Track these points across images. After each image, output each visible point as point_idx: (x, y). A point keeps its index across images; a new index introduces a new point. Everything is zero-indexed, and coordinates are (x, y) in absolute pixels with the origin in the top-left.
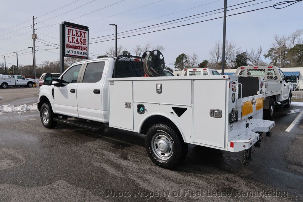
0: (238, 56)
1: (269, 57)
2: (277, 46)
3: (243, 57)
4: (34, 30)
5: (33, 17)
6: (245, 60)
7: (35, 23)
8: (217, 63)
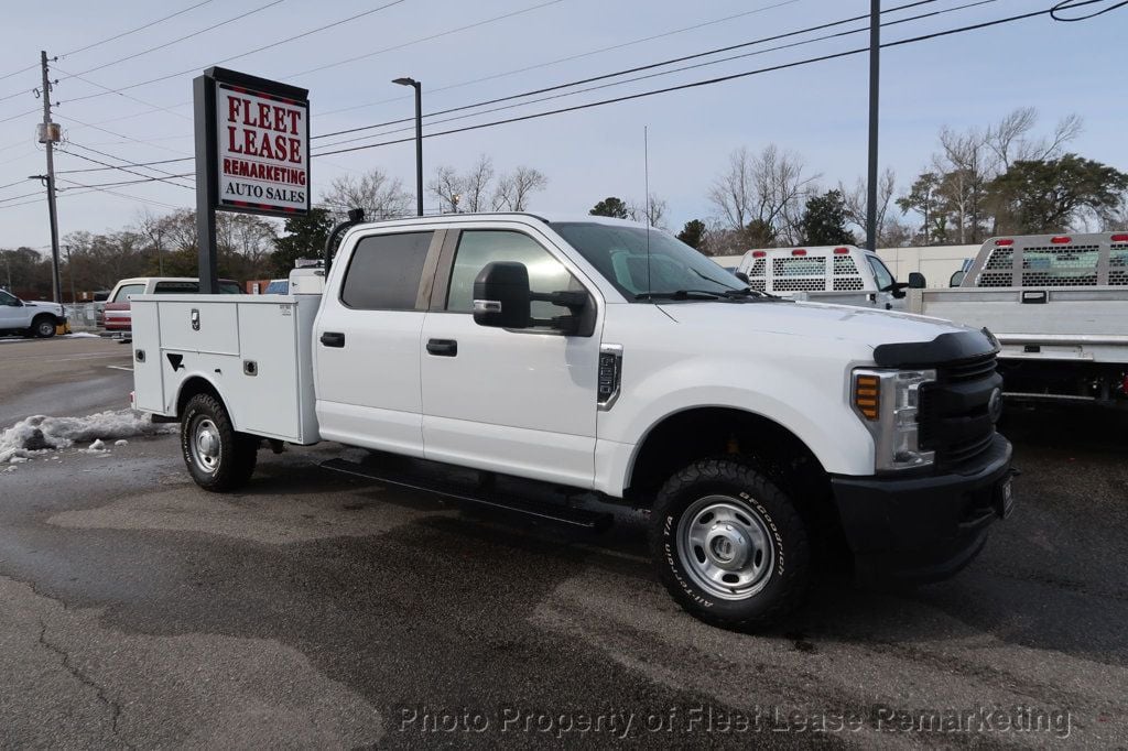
0: (814, 204)
1: (917, 207)
2: (951, 167)
3: (831, 209)
4: (47, 106)
5: (44, 53)
6: (838, 220)
7: (51, 78)
8: (740, 231)
